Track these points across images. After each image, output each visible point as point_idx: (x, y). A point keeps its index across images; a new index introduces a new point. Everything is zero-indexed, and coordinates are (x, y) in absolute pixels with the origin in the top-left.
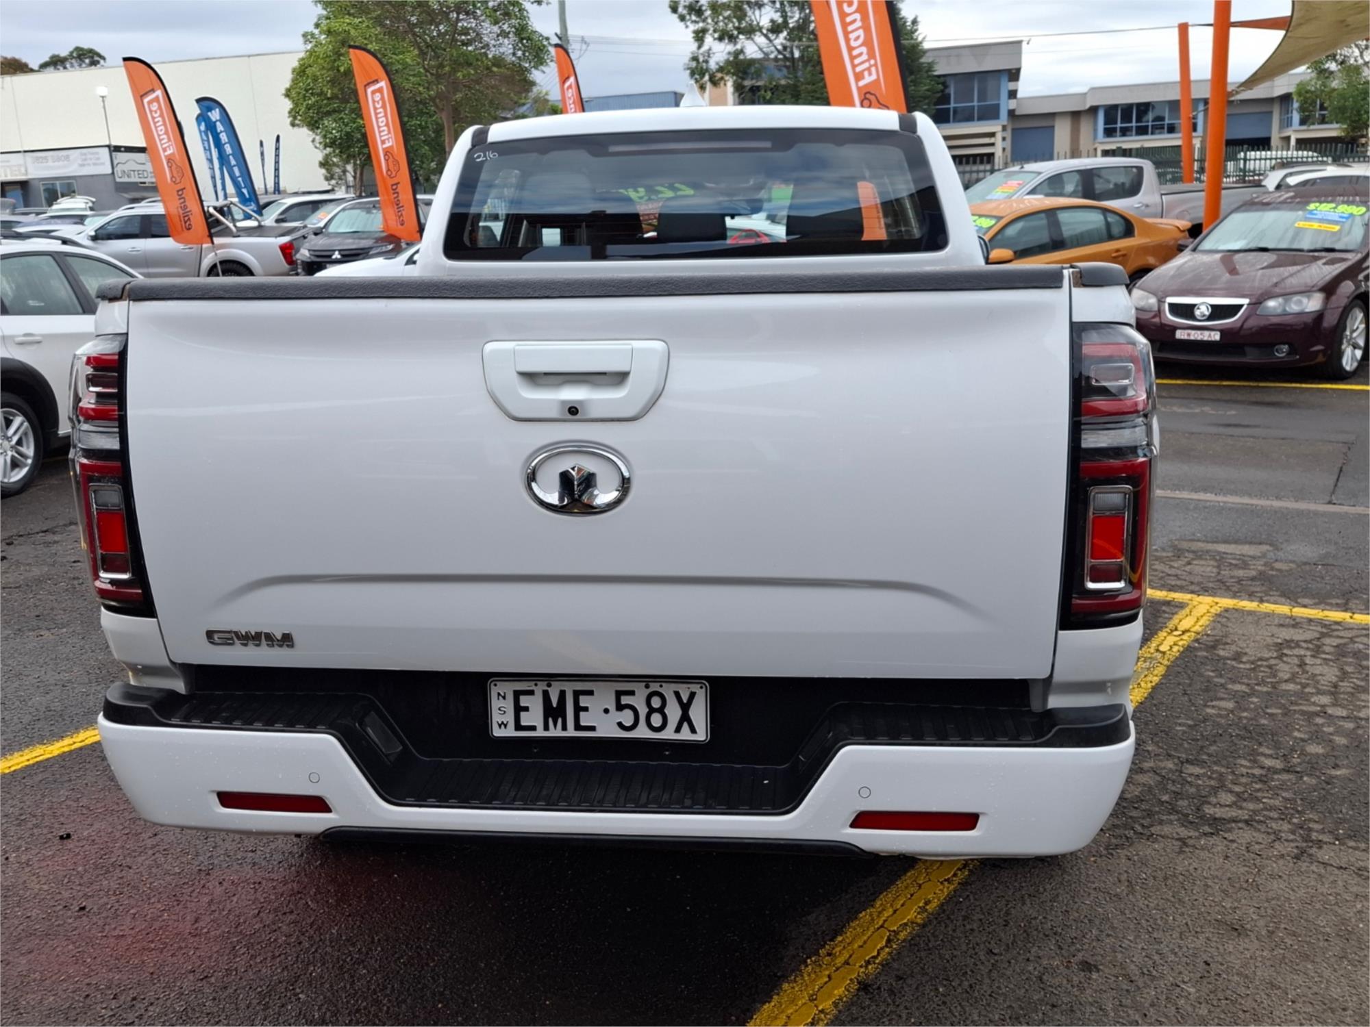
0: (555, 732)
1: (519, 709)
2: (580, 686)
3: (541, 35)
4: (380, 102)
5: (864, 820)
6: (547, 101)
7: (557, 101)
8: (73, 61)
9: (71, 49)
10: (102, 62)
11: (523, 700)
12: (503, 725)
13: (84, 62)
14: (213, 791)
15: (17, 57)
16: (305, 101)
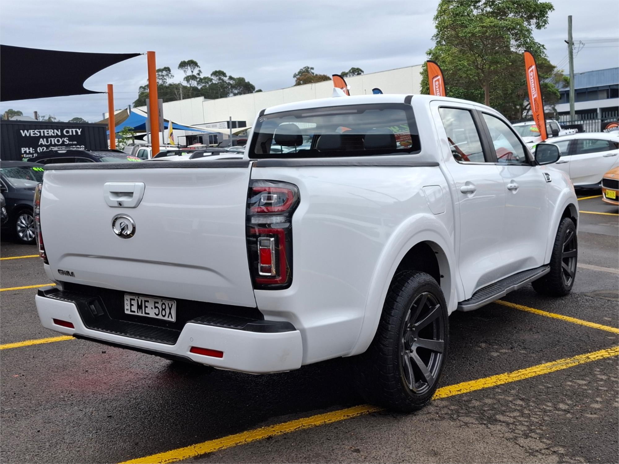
0: (140, 314)
1: (131, 305)
2: (146, 299)
3: (539, 44)
4: (438, 86)
5: (194, 350)
6: (562, 75)
7: (567, 75)
8: (351, 74)
9: (350, 69)
10: (362, 73)
11: (133, 302)
12: (127, 310)
13: (355, 74)
14: (52, 318)
15: (325, 74)
16: (426, 86)
